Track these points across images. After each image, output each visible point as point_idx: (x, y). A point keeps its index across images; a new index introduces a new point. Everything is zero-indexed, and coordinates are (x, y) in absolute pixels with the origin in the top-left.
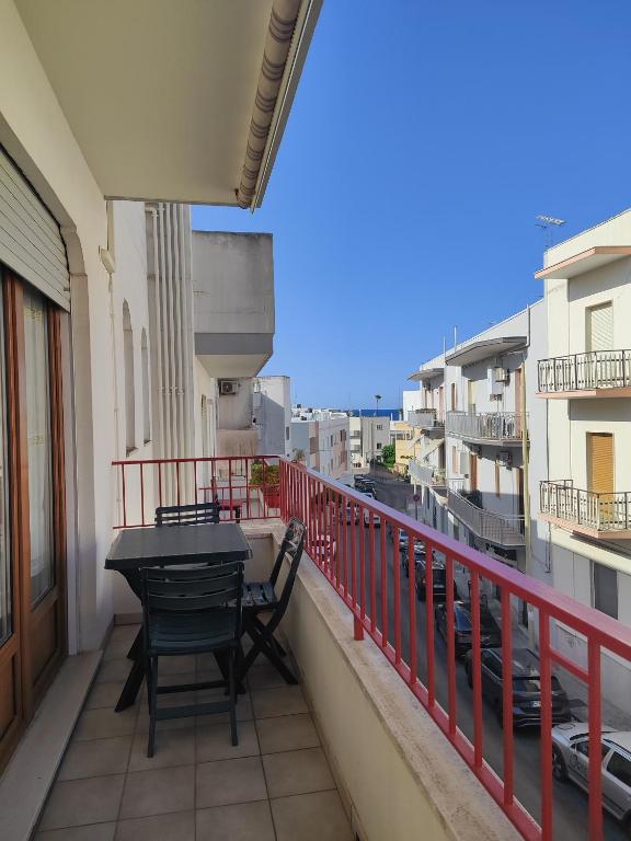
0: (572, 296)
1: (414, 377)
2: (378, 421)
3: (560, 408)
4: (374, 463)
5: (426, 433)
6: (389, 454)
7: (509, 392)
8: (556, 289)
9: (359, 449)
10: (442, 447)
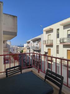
0: (46, 34)
1: (26, 42)
2: (21, 47)
3: (45, 46)
4: (21, 52)
5: (28, 49)
6: (22, 51)
7: (38, 44)
8: (44, 33)
9: (19, 50)
10: (30, 50)
